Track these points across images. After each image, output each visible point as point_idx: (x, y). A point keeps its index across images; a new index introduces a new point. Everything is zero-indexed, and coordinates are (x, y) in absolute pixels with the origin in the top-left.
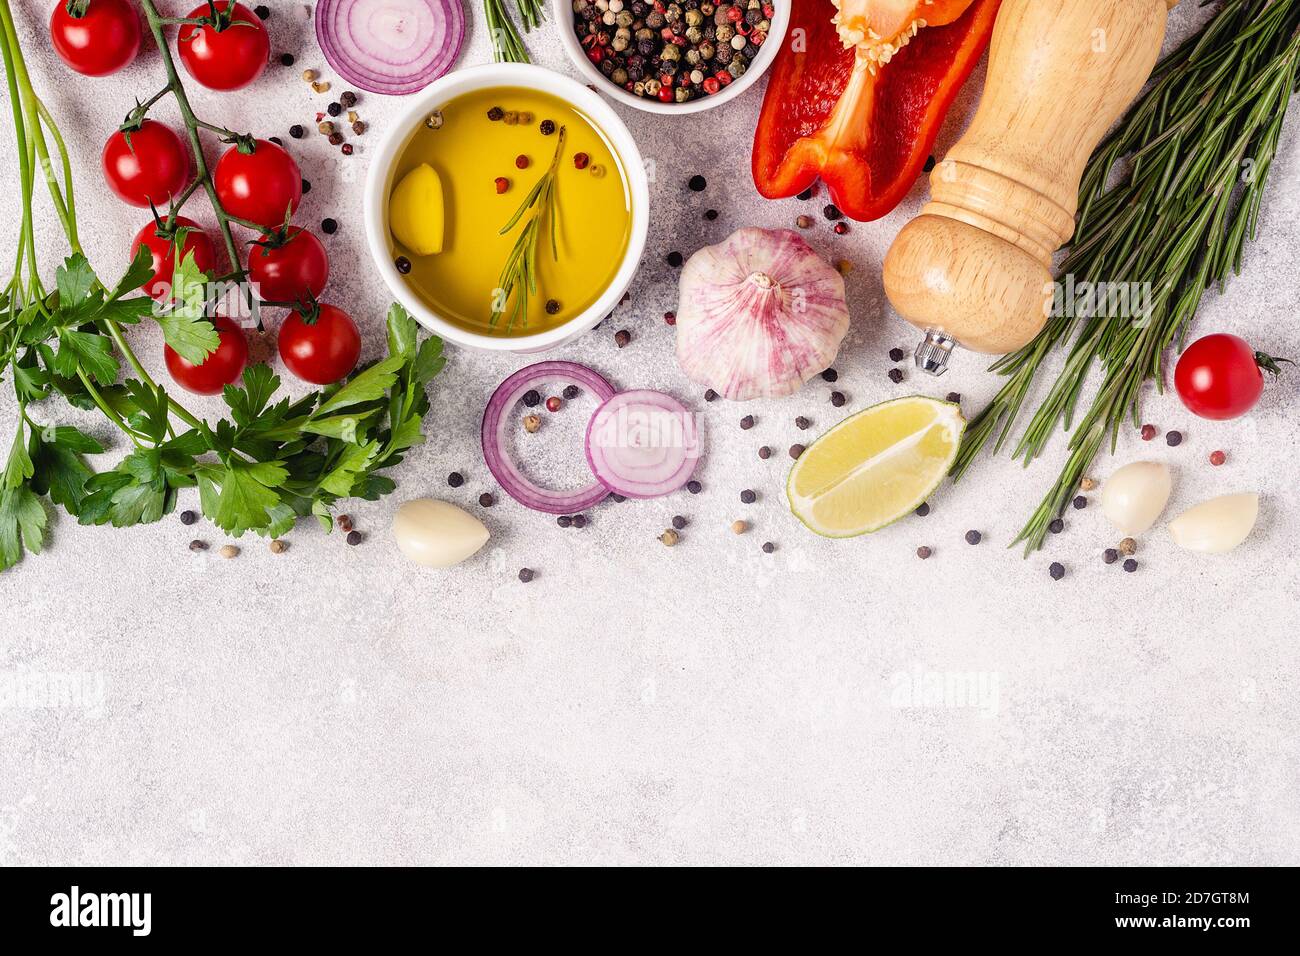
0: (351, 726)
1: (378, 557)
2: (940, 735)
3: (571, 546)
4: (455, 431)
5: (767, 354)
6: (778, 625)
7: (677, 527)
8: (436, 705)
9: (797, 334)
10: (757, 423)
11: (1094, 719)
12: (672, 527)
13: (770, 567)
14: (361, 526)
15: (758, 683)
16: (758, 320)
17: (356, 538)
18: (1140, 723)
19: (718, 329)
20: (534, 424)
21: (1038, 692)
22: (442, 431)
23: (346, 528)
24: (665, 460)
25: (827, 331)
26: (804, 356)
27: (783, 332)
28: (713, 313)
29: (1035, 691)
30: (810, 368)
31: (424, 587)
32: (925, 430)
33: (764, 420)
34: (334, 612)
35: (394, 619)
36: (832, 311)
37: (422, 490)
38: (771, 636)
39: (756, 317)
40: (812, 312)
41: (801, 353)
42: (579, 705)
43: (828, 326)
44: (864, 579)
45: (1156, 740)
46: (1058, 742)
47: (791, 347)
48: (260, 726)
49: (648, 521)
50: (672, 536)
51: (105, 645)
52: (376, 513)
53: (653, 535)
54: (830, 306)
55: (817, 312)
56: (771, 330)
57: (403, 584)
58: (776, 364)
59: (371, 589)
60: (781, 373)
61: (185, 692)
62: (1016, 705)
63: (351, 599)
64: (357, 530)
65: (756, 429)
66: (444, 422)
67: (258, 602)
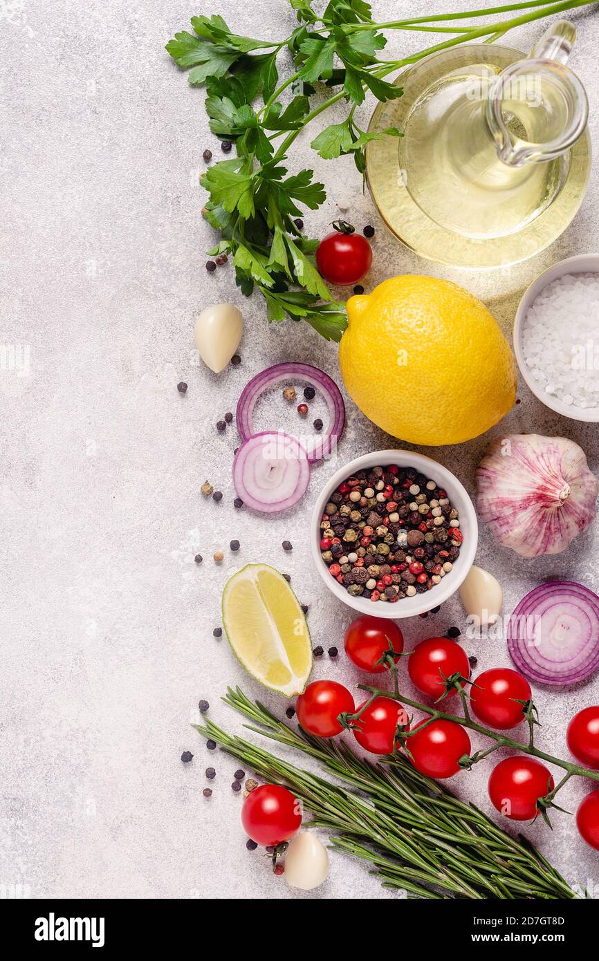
0: (77, 262)
1: (197, 283)
2: (64, 678)
3: (202, 419)
4: (286, 339)
5: (510, 496)
6: (144, 564)
7: (214, 495)
8: (92, 322)
9: (524, 518)
10: (287, 553)
11: (73, 787)
12: (215, 491)
13: (185, 560)
14: (220, 272)
15: (103, 550)
16: (536, 490)
17: (211, 267)
18: (70, 819)
19: (529, 463)
20: (289, 395)
21: (93, 747)
22: (286, 329)
23: (218, 261)
24: (259, 488)
25: (525, 540)
26: (508, 523)
27: (526, 508)
28: (541, 459)
29: (94, 745)
30: (498, 526)
31: (176, 315)
32: (289, 667)
33: (289, 557)
34: (159, 251)
35: (153, 293)
36: (539, 543)
37: (245, 315)
38: (137, 559)
39: (538, 489)
40: (540, 529)
41: (510, 521)
42: (90, 423)
43: (529, 540)
44: (175, 626)
45: (58, 830)
46: (58, 761)
47: (515, 514)
48: (79, 198)
49: (219, 475)
50: (208, 491)
51: (138, 88)
52: (229, 282)
53: (209, 477)
54: (542, 542)
55: (539, 533)
56: (528, 499)
57: (178, 300)
58: (503, 503)
59: (175, 278)
60: (496, 506)
61: (105, 144)
62: (84, 732)
63: (168, 263)
64: (217, 268)
65: (283, 552)
66: (292, 331)
67: (167, 198)
